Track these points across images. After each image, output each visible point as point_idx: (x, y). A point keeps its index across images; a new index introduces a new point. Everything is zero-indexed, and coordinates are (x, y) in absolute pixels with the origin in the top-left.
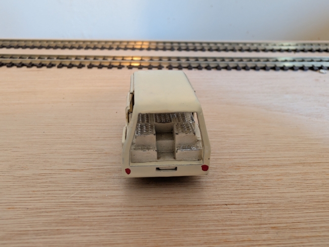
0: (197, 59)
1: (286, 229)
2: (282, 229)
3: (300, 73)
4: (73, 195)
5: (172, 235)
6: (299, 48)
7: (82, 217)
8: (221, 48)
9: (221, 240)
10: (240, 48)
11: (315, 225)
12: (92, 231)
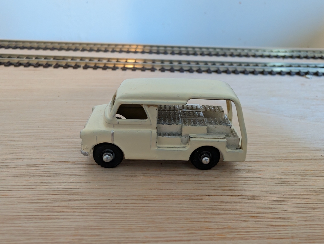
0: (189, 62)
1: (264, 218)
2: (261, 218)
3: (287, 78)
4: (64, 185)
5: (157, 222)
6: (287, 54)
7: (72, 204)
8: (213, 53)
9: (202, 227)
10: (231, 53)
11: (292, 216)
12: (81, 217)
